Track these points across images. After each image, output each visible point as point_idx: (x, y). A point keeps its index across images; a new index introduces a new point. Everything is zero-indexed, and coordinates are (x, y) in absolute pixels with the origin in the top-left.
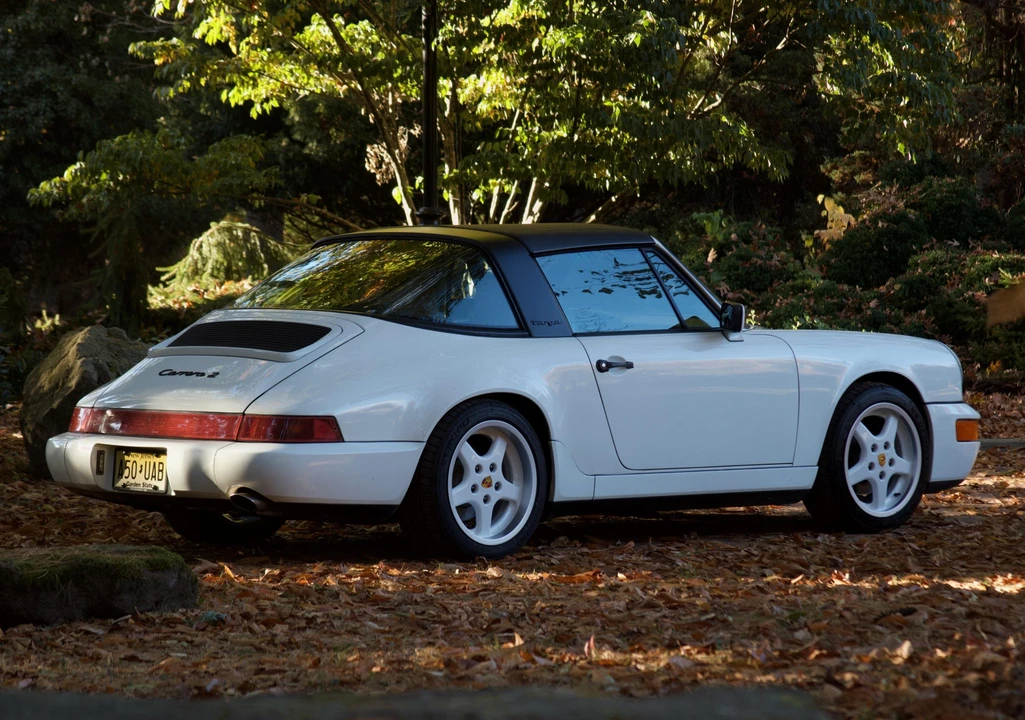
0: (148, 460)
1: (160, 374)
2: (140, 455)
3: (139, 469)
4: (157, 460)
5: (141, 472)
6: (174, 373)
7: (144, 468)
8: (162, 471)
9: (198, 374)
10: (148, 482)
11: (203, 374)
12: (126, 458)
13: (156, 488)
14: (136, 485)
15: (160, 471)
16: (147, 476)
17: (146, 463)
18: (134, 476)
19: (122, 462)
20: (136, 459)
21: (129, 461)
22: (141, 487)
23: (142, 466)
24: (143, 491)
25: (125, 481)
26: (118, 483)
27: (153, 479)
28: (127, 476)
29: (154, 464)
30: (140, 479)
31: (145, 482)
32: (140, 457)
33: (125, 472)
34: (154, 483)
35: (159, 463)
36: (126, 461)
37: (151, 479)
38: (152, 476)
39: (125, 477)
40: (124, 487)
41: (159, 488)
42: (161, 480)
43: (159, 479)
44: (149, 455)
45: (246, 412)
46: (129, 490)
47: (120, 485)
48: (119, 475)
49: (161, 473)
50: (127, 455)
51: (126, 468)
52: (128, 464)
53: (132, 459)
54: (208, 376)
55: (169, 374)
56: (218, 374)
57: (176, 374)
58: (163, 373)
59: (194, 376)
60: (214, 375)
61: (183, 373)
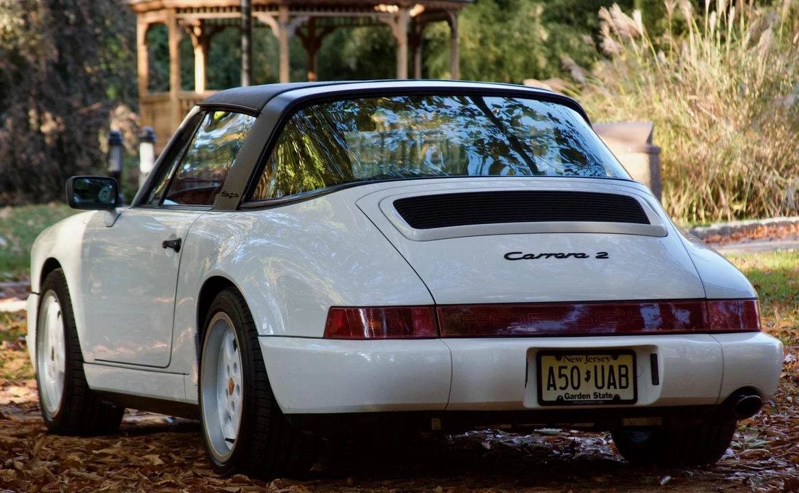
0: (599, 364)
1: (506, 257)
2: (584, 357)
3: (583, 376)
4: (616, 364)
5: (587, 379)
6: (532, 257)
7: (592, 374)
8: (626, 376)
9: (576, 255)
10: (603, 391)
11: (583, 256)
12: (561, 363)
13: (617, 397)
14: (584, 396)
15: (621, 376)
16: (600, 384)
17: (596, 367)
18: (576, 385)
19: (551, 370)
20: (576, 364)
21: (566, 367)
22: (592, 398)
23: (588, 373)
24: (596, 403)
25: (562, 393)
26: (550, 396)
27: (612, 387)
28: (563, 386)
29: (611, 368)
30: (588, 389)
31: (598, 391)
32: (584, 360)
33: (560, 382)
34: (613, 391)
35: (620, 367)
36: (560, 368)
37: (609, 388)
38: (609, 384)
39: (561, 388)
40: (560, 401)
41: (623, 397)
42: (626, 387)
43: (621, 387)
44: (601, 356)
45: (708, 297)
46: (571, 403)
47: (554, 399)
48: (549, 386)
49: (624, 380)
50: (559, 359)
51: (560, 376)
52: (563, 371)
53: (570, 365)
54: (597, 257)
55: (524, 257)
56: (606, 254)
57: (538, 257)
58: (510, 256)
59: (572, 257)
60: (603, 256)
61: (548, 256)
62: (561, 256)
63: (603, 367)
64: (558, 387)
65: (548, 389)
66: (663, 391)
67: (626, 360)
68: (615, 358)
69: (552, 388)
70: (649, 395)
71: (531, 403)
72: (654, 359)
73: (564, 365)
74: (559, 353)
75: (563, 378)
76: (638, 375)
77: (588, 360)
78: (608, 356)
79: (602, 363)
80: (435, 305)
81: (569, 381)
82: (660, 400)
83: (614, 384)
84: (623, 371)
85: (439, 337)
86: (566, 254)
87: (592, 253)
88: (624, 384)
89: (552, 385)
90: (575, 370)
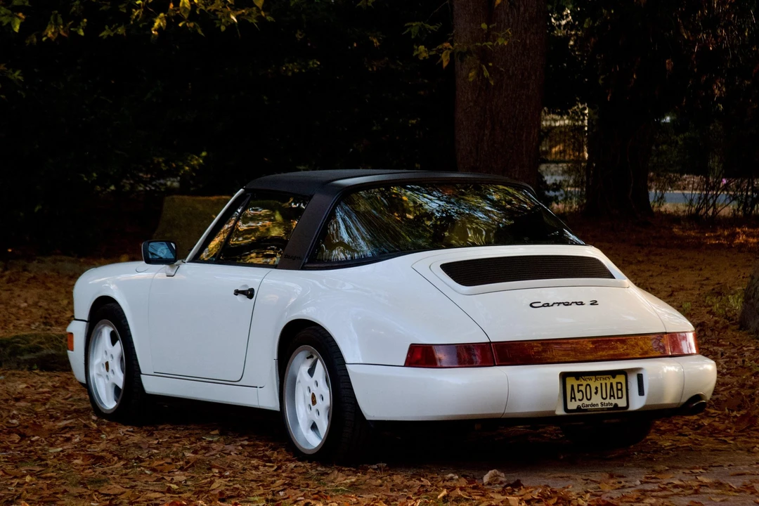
0: (603, 382)
1: (531, 305)
2: (594, 377)
3: (594, 391)
4: (614, 381)
5: (596, 393)
6: (548, 305)
7: (599, 389)
8: (621, 390)
9: (576, 303)
10: (607, 401)
11: (582, 304)
12: (579, 382)
13: (616, 405)
14: (594, 405)
15: (618, 390)
16: (604, 396)
17: (601, 384)
18: (589, 397)
19: (572, 386)
20: (589, 382)
21: (582, 385)
22: (600, 407)
23: (596, 388)
24: (602, 409)
25: (580, 403)
26: (572, 405)
27: (612, 398)
28: (581, 398)
29: (611, 384)
30: (597, 400)
31: (603, 401)
32: (594, 380)
33: (579, 396)
34: (613, 401)
35: (617, 383)
36: (579, 385)
37: (610, 399)
38: (611, 396)
39: (579, 400)
40: (579, 409)
41: (620, 405)
42: (621, 398)
43: (618, 398)
44: (605, 376)
45: (668, 331)
46: (586, 410)
47: (575, 408)
48: (572, 398)
49: (620, 392)
50: (577, 379)
51: (579, 391)
52: (581, 388)
53: (585, 383)
54: (591, 304)
55: (543, 306)
56: (596, 302)
57: (552, 305)
58: (534, 305)
59: (574, 305)
60: (594, 303)
61: (559, 304)
62: (567, 304)
63: (606, 384)
64: (577, 399)
65: (571, 401)
66: (647, 400)
67: (621, 378)
68: (614, 377)
69: (573, 400)
70: (637, 403)
71: (560, 412)
72: (640, 378)
73: (581, 383)
74: (578, 375)
75: (581, 393)
76: (629, 388)
77: (596, 379)
78: (609, 376)
79: (605, 381)
80: (490, 342)
81: (584, 395)
82: (645, 406)
83: (614, 396)
84: (619, 387)
85: (495, 365)
86: (570, 302)
87: (587, 301)
88: (620, 396)
89: (573, 398)
90: (588, 387)
